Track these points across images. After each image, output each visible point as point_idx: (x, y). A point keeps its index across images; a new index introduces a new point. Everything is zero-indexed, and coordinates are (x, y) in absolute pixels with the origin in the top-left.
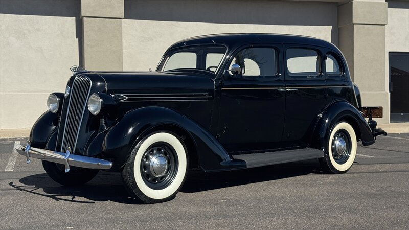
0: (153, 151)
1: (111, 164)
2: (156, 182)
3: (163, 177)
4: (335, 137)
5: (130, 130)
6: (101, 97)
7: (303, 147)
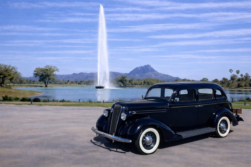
0: (146, 135)
1: (131, 141)
2: (148, 147)
3: (150, 145)
4: (220, 123)
5: (139, 128)
6: (126, 114)
7: (207, 127)
